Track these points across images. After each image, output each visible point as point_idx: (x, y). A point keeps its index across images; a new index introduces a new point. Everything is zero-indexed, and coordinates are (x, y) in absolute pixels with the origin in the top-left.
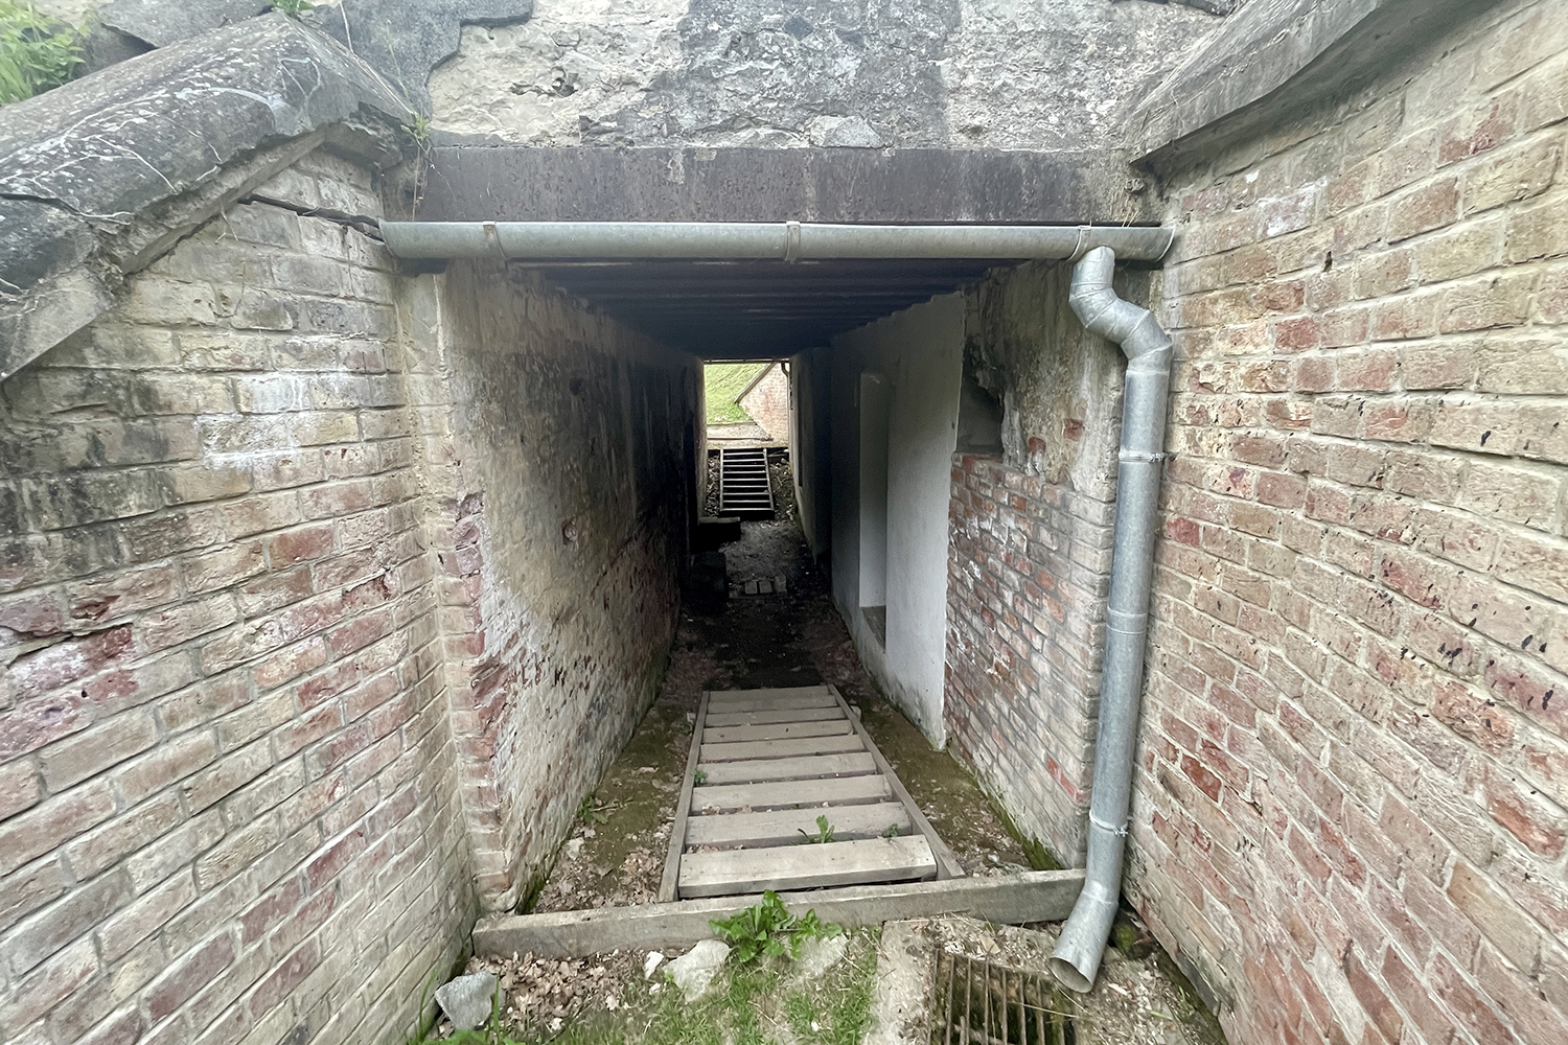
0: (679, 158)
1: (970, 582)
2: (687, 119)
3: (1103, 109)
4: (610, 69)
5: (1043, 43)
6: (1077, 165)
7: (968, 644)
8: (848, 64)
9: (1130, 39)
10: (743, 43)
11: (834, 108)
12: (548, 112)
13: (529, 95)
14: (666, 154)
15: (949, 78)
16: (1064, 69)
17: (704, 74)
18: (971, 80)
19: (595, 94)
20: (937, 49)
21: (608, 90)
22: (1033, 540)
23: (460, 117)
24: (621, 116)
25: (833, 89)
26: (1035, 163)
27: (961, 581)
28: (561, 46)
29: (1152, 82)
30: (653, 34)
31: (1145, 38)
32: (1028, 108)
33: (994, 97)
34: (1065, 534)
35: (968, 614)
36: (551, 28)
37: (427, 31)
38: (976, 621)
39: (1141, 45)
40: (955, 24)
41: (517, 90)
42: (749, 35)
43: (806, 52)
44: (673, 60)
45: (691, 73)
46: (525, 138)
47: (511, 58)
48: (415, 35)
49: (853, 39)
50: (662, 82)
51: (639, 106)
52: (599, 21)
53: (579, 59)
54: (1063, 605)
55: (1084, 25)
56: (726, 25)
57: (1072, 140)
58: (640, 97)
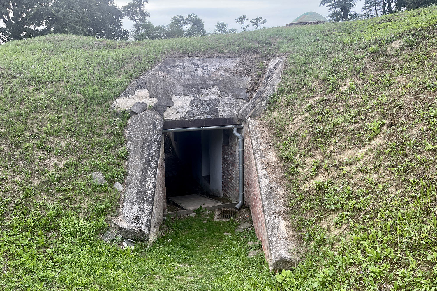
0: (191, 120)
1: (225, 166)
2: (191, 116)
3: (235, 112)
4: (183, 111)
5: (229, 104)
6: (232, 119)
7: (226, 176)
8: (208, 108)
9: (238, 104)
10: (197, 106)
11: (207, 114)
12: (176, 116)
13: (174, 114)
14: (189, 120)
15: (219, 109)
16: (231, 107)
17: (193, 110)
18: (221, 109)
19: (181, 113)
20: (217, 106)
21: (183, 113)
22: (233, 159)
23: (167, 117)
24: (184, 116)
25: (206, 111)
26: (228, 118)
27: (224, 166)
28: (177, 108)
29: (240, 109)
30: (187, 106)
31: (240, 103)
32: (227, 112)
33: (224, 111)
34: (235, 158)
35: (225, 171)
36: (176, 106)
37: (163, 108)
38: (226, 172)
39: (239, 104)
40: (219, 103)
41: (173, 113)
42: (197, 105)
43: (203, 107)
44: (189, 109)
45: (191, 110)
46: (174, 119)
47: (172, 110)
48: (162, 108)
49: (208, 105)
50: (188, 112)
51: (186, 114)
52: (181, 105)
53: (179, 109)
54: (236, 167)
55: (233, 102)
56: (194, 104)
57: (232, 115)
58: (186, 113)
